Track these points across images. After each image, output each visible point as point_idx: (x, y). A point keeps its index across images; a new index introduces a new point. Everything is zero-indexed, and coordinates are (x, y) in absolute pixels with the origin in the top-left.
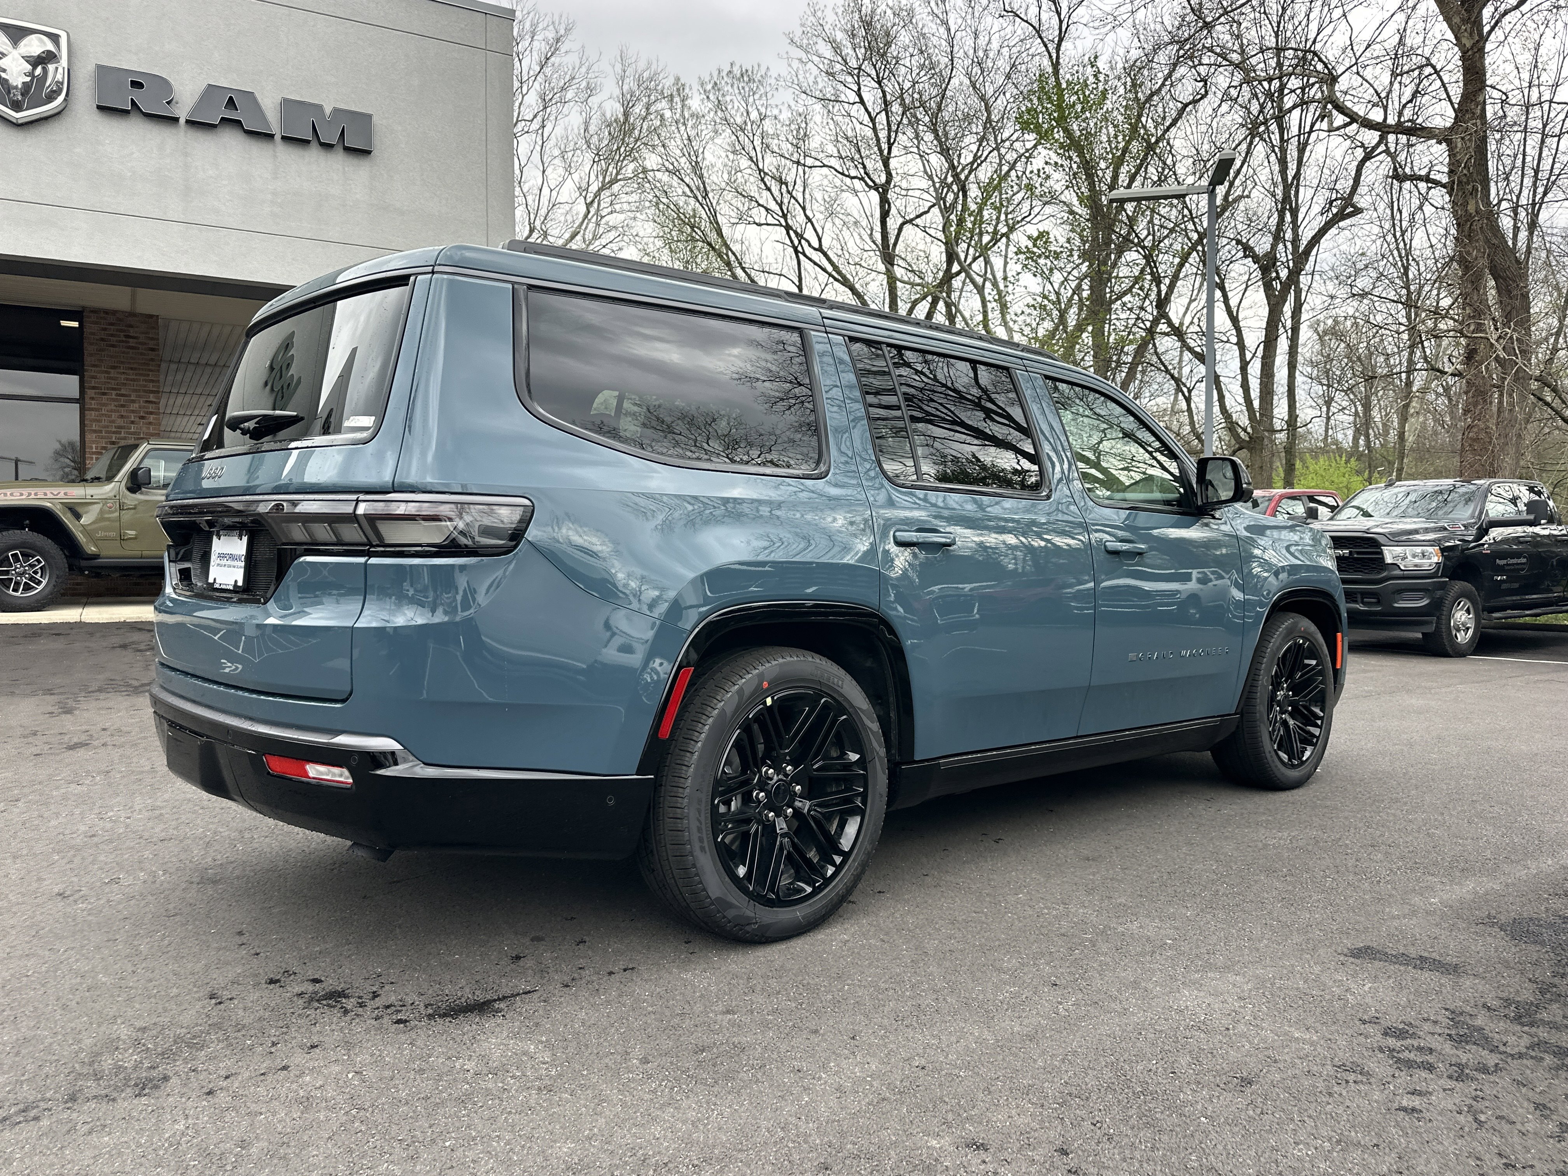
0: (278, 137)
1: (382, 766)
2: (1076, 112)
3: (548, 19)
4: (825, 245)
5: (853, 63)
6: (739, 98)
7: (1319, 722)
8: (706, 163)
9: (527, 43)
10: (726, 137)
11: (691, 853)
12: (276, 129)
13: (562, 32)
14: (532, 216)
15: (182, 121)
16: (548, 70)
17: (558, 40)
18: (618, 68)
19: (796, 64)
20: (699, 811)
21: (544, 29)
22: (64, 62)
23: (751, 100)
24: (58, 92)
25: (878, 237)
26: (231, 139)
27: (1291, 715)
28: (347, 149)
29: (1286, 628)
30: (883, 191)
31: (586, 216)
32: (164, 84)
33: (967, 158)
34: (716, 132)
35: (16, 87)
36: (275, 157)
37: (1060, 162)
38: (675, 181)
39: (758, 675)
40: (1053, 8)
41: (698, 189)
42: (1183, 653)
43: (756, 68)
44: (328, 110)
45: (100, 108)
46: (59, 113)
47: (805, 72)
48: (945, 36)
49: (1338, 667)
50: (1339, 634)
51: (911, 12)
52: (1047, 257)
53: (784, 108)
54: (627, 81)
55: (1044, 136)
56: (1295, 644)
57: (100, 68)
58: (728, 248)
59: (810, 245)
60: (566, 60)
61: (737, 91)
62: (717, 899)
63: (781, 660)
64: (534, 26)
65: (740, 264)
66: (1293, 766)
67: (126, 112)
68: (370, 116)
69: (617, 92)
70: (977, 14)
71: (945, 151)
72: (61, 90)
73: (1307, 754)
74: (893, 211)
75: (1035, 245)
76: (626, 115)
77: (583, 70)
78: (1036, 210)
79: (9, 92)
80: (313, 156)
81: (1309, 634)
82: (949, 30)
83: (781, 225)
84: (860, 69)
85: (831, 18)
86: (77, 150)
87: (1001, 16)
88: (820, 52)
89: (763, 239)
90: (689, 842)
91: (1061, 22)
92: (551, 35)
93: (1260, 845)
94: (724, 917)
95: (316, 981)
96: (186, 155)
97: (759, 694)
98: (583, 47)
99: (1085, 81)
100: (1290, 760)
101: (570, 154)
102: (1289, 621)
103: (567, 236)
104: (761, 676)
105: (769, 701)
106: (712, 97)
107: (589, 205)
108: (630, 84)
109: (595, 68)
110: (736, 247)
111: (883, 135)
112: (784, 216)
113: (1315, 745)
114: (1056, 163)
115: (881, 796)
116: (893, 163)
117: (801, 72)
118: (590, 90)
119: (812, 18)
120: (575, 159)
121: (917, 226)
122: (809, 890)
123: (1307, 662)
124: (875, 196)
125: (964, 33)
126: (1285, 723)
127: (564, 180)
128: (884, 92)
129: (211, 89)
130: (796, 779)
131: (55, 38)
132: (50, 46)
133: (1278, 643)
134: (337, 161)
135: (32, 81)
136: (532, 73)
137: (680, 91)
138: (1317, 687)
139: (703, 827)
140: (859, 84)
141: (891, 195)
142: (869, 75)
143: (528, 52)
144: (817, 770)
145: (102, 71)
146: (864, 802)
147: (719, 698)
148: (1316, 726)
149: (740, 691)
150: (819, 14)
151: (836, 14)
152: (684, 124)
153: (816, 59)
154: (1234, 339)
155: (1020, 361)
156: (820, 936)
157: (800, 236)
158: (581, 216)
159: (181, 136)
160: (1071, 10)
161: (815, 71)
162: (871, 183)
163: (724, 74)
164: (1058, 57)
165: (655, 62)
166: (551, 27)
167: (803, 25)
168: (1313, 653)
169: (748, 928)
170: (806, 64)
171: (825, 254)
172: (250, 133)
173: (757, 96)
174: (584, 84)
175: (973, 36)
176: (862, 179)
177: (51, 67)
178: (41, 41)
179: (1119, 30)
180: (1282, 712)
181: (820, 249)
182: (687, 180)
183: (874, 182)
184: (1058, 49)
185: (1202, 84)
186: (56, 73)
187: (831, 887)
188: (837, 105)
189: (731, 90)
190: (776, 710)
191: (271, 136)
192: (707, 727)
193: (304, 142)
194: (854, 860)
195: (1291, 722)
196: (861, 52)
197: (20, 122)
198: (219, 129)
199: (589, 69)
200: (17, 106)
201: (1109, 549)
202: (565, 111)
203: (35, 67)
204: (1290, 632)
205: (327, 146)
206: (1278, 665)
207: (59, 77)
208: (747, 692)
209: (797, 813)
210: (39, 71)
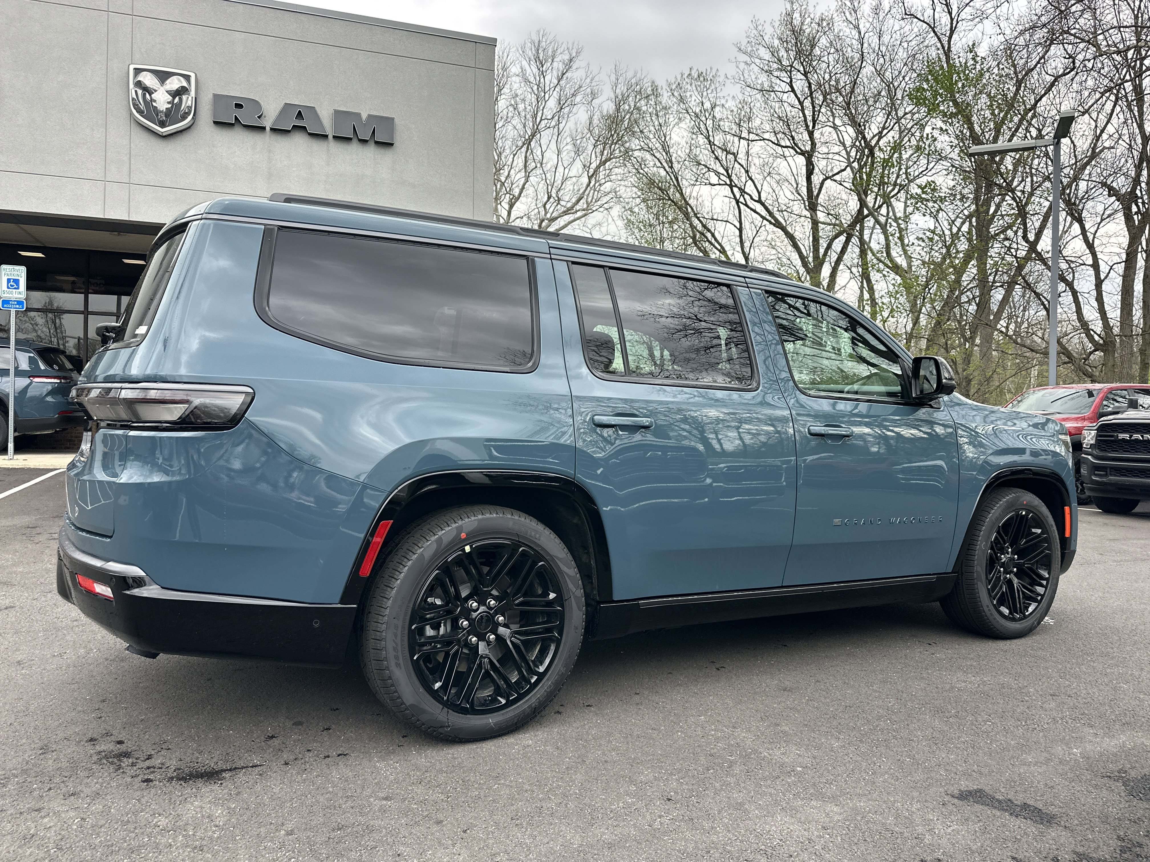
0: (330, 137)
1: (129, 588)
2: (958, 88)
3: (564, 46)
4: (763, 199)
5: (785, 63)
6: (696, 93)
7: (1044, 583)
8: (672, 142)
9: (549, 64)
10: (687, 123)
11: (387, 668)
12: (329, 131)
13: (574, 54)
14: (550, 187)
15: (268, 129)
16: (562, 82)
17: (571, 60)
18: (613, 78)
19: (742, 66)
20: (396, 636)
21: (561, 53)
22: (193, 93)
23: (705, 94)
24: (188, 114)
25: (804, 191)
26: (299, 140)
27: (1016, 575)
28: (377, 143)
29: (1007, 501)
30: (809, 156)
31: (588, 185)
32: (256, 104)
33: (874, 129)
34: (680, 119)
35: (162, 112)
36: (328, 150)
37: (944, 128)
38: (648, 156)
39: (457, 528)
40: (946, 10)
41: (666, 161)
42: (893, 520)
43: (709, 70)
44: (364, 117)
45: (216, 123)
46: (189, 127)
47: (749, 71)
48: (857, 37)
49: (1067, 535)
50: (1067, 508)
51: (831, 23)
52: (935, 202)
53: (730, 99)
54: (619, 86)
55: (933, 109)
56: (1017, 515)
57: (215, 96)
58: (687, 203)
59: (752, 198)
60: (576, 75)
61: (694, 88)
62: (410, 706)
63: (480, 517)
64: (554, 52)
65: (695, 215)
66: (1014, 620)
67: (232, 125)
68: (393, 119)
69: (613, 96)
70: (881, 19)
71: (854, 123)
72: (190, 112)
73: (1030, 609)
74: (816, 170)
75: (923, 192)
76: (618, 110)
77: (588, 80)
78: (931, 166)
79: (157, 115)
80: (354, 149)
81: (1033, 507)
82: (860, 33)
83: (726, 184)
84: (791, 66)
85: (769, 31)
86: (199, 152)
87: (903, 19)
88: (761, 55)
89: (713, 195)
90: (386, 659)
91: (952, 19)
92: (566, 57)
93: (948, 687)
94: (418, 720)
95: (120, 742)
96: (270, 151)
97: (457, 543)
98: (588, 64)
99: (966, 63)
100: (1010, 613)
101: (578, 142)
102: (1009, 496)
103: (574, 200)
104: (460, 529)
105: (468, 549)
106: (676, 94)
107: (590, 178)
108: (621, 89)
109: (596, 79)
110: (692, 202)
111: (808, 113)
112: (729, 177)
113: (1039, 602)
114: (941, 129)
115: (576, 628)
116: (817, 135)
117: (746, 71)
118: (594, 95)
119: (755, 31)
120: (582, 145)
121: (835, 181)
122: (503, 701)
123: (1033, 530)
124: (801, 160)
125: (871, 34)
126: (1010, 582)
127: (574, 160)
128: (810, 84)
129: (287, 106)
130: (500, 611)
131: (187, 78)
132: (185, 84)
133: (997, 514)
134: (370, 152)
135: (172, 107)
136: (552, 85)
137: (655, 92)
138: (1042, 552)
139: (399, 648)
140: (790, 77)
141: (814, 160)
142: (799, 71)
143: (549, 71)
144: (518, 605)
145: (217, 98)
146: (561, 634)
147: (420, 545)
148: (1041, 585)
149: (439, 540)
150: (760, 28)
151: (773, 27)
152: (657, 115)
153: (757, 61)
154: (1090, 261)
155: (742, 279)
156: (510, 740)
157: (742, 191)
158: (585, 186)
159: (267, 139)
160: (960, 10)
161: (756, 69)
162: (799, 151)
163: (685, 76)
164: (949, 47)
165: (640, 72)
166: (566, 52)
167: (748, 37)
168: (1039, 522)
169: (440, 730)
170: (750, 65)
171: (763, 204)
172: (312, 135)
173: (709, 91)
174: (589, 90)
175: (877, 35)
176: (792, 148)
177: (184, 97)
178: (179, 80)
179: (985, 21)
180: (1006, 572)
181: (760, 201)
182: (658, 155)
183: (800, 149)
184: (949, 42)
185: (1071, 60)
186: (187, 101)
187: (524, 700)
188: (772, 94)
189: (690, 88)
190: (475, 557)
191: (326, 136)
192: (406, 568)
193: (348, 140)
194: (548, 679)
195: (1015, 581)
196: (792, 54)
197: (164, 134)
198: (292, 133)
199: (592, 80)
200: (162, 124)
201: (812, 432)
202: (575, 110)
203: (174, 98)
204: (1010, 506)
205: (364, 142)
206: (998, 532)
207: (189, 103)
208: (446, 540)
209: (500, 639)
210: (177, 100)
